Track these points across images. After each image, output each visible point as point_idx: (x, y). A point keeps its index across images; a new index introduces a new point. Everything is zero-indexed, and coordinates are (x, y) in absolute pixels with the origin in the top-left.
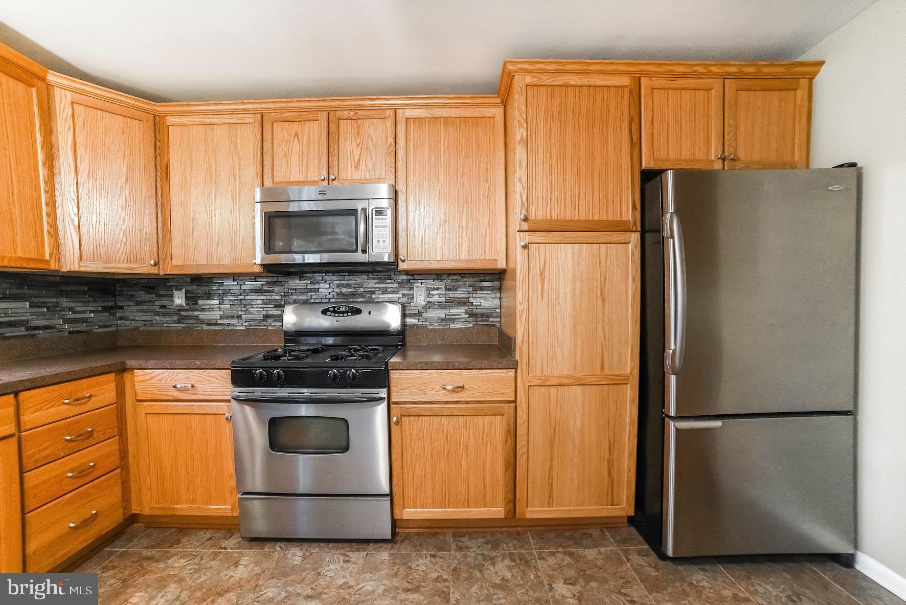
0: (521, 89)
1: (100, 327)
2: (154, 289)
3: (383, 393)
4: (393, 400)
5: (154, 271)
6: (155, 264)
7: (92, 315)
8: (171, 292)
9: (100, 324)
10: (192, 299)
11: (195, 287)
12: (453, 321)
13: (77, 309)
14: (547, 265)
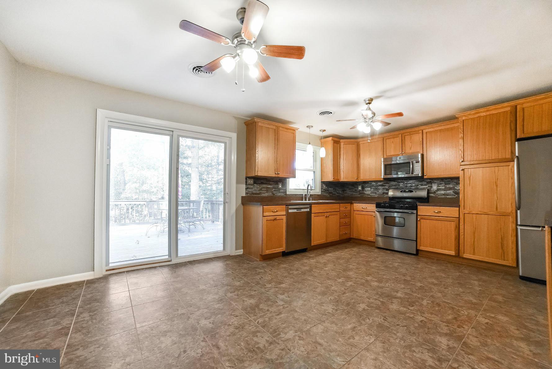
0: (461, 122)
2: (353, 186)
3: (415, 212)
4: (418, 214)
6: (357, 179)
8: (358, 186)
10: (363, 188)
11: (364, 185)
12: (448, 195)
14: (471, 175)
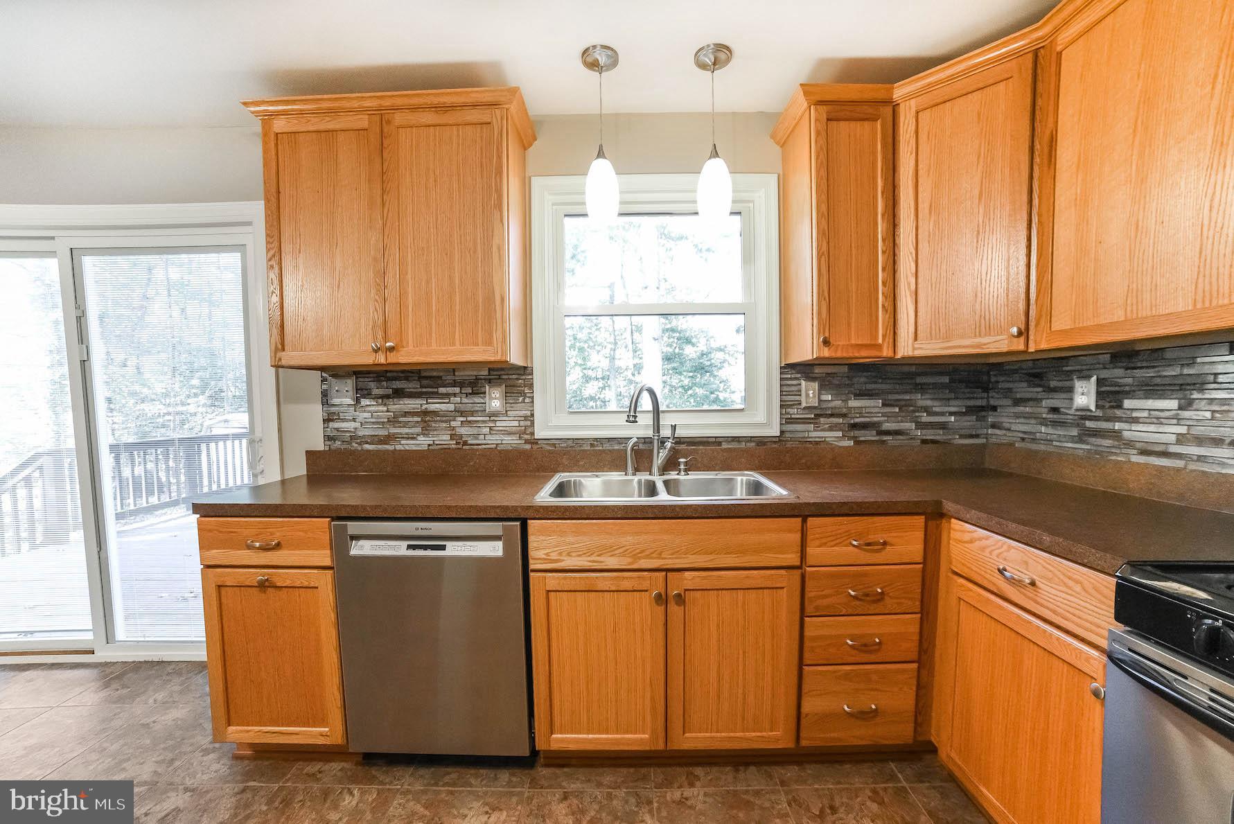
1: (962, 436)
2: (1042, 379)
5: (1019, 345)
6: (1020, 334)
7: (953, 419)
8: (1067, 384)
9: (963, 432)
10: (1110, 397)
11: (1119, 372)
13: (934, 409)
